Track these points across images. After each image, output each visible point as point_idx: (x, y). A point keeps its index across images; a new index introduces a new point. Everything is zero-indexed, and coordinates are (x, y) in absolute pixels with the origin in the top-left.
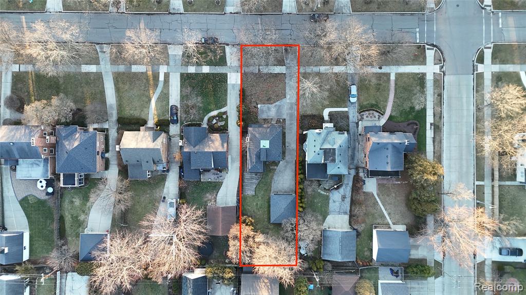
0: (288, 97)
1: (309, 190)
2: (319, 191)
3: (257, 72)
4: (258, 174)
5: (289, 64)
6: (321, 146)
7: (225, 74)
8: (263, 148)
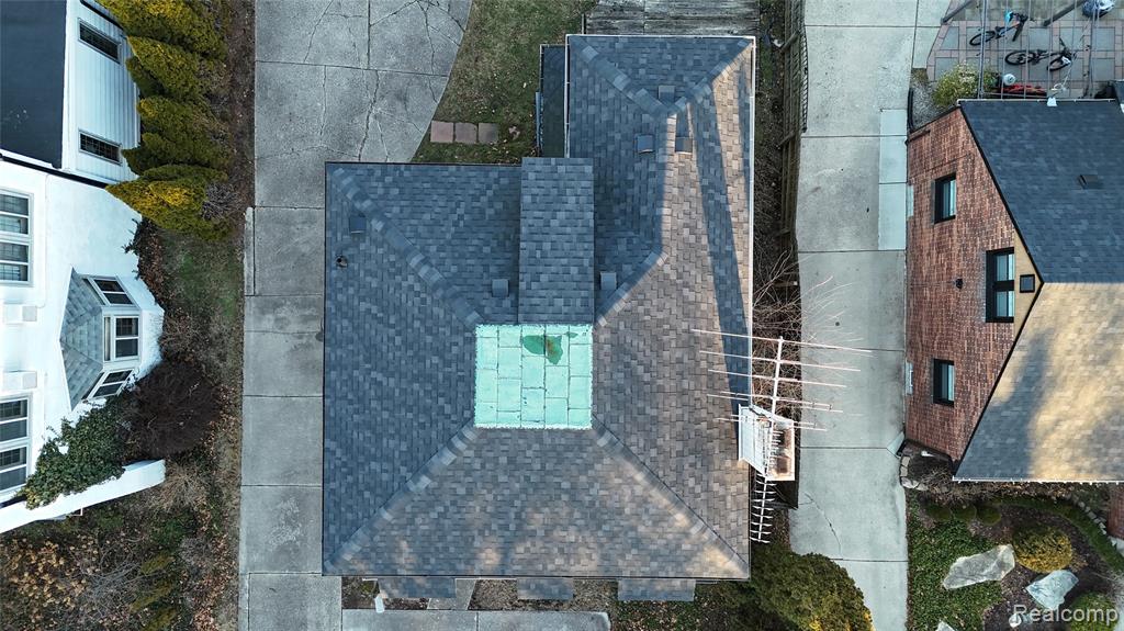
8: (553, 330)
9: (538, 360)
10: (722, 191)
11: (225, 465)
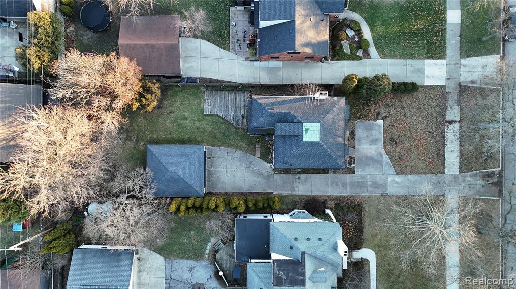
0: (398, 179)
1: (212, 224)
2: (213, 240)
3: (448, 118)
4: (245, 121)
5: (464, 181)
6: (310, 255)
7: (445, 55)
8: (304, 129)
9: (309, 131)
10: (279, 102)
11: (325, 198)
